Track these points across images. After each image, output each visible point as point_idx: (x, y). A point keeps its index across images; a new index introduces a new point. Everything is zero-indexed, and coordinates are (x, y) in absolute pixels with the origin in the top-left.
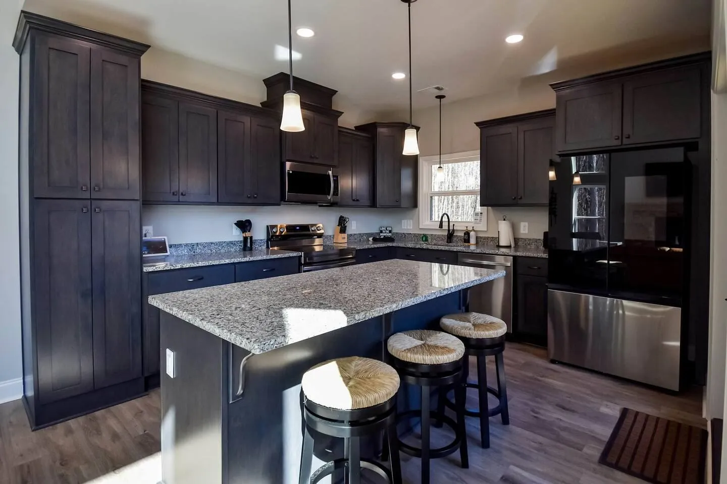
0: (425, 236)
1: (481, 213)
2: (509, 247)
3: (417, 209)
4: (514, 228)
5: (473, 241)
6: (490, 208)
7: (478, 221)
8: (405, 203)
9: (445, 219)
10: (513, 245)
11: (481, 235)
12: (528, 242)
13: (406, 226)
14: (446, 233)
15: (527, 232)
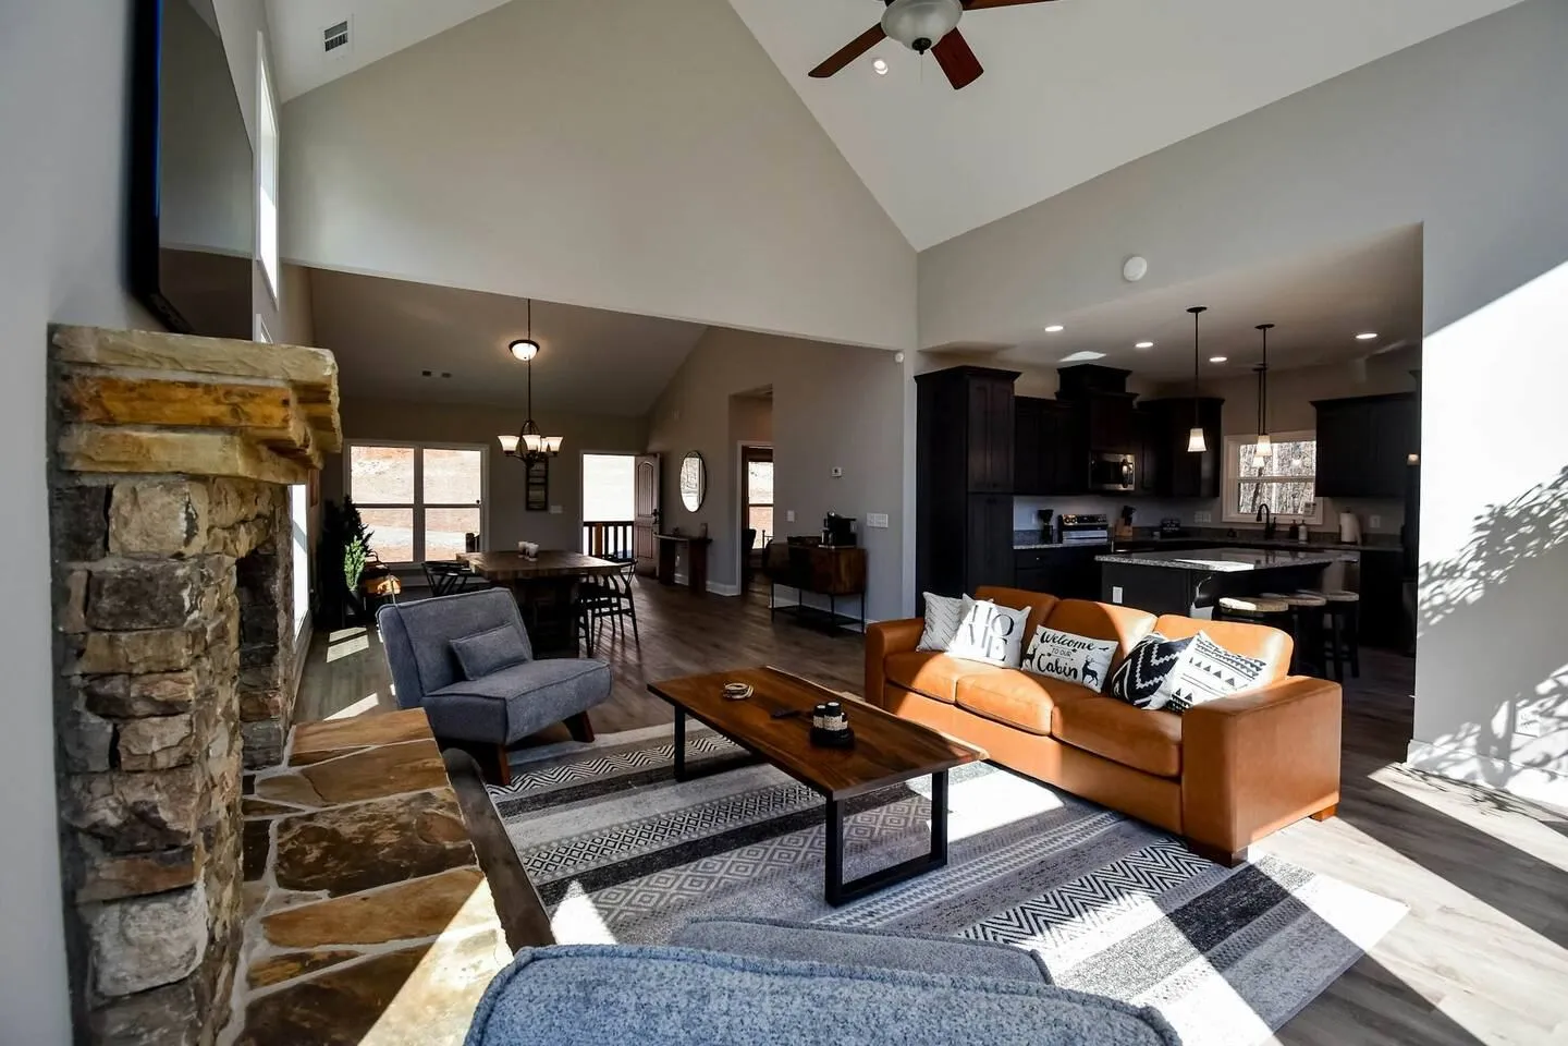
0: (1231, 530)
1: (1314, 504)
2: (1354, 543)
3: (1219, 499)
4: (1361, 522)
5: (1303, 537)
6: (1327, 499)
7: (1310, 514)
8: (1205, 490)
9: (1264, 510)
10: (1359, 541)
11: (1312, 530)
12: (1379, 538)
13: (1204, 519)
14: (1263, 528)
15: (1378, 526)
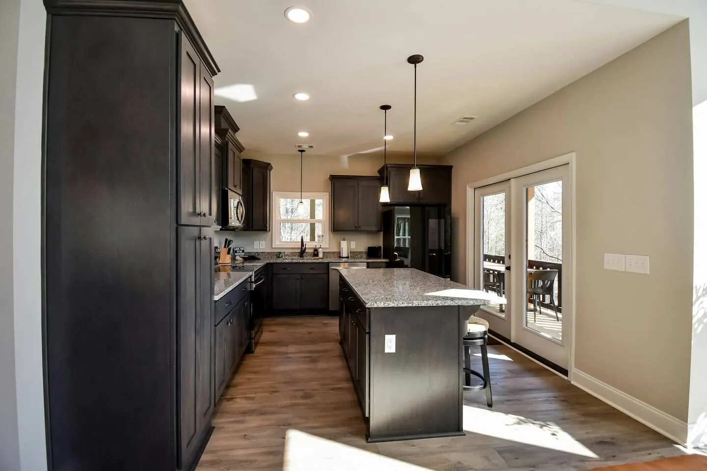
0: (278, 253)
1: (322, 236)
3: (270, 232)
7: (321, 241)
11: (325, 251)
12: (356, 254)
13: (260, 246)
14: (299, 251)
